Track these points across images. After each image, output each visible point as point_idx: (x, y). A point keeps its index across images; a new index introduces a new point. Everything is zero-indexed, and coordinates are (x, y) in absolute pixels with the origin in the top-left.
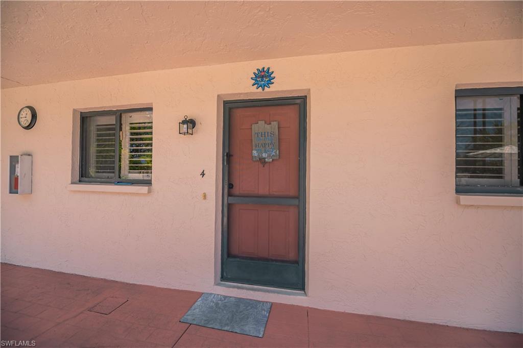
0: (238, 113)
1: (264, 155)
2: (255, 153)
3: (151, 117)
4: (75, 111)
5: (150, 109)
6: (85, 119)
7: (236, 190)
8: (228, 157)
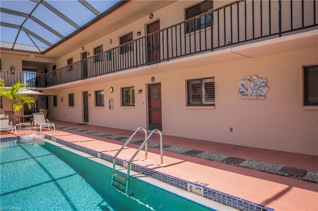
0: (151, 87)
1: (156, 98)
2: (154, 97)
3: (134, 88)
4: (120, 88)
5: (134, 87)
6: (123, 89)
7: (152, 107)
8: (149, 98)
